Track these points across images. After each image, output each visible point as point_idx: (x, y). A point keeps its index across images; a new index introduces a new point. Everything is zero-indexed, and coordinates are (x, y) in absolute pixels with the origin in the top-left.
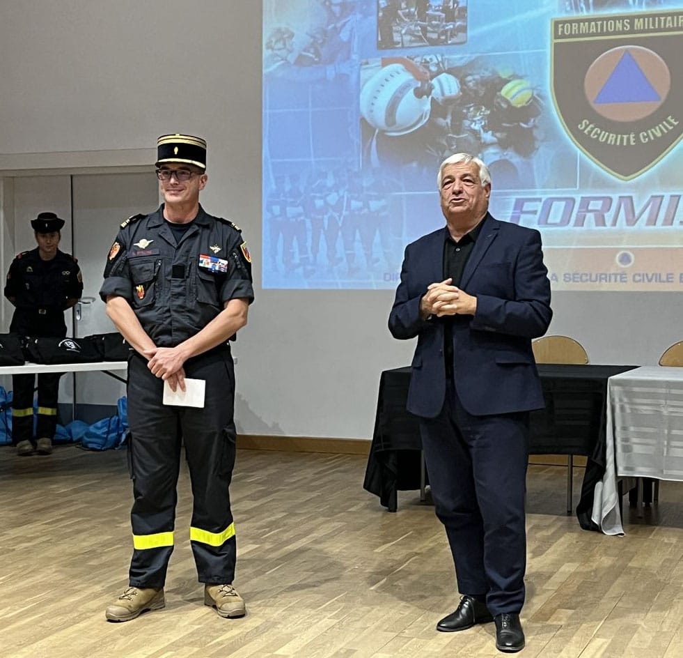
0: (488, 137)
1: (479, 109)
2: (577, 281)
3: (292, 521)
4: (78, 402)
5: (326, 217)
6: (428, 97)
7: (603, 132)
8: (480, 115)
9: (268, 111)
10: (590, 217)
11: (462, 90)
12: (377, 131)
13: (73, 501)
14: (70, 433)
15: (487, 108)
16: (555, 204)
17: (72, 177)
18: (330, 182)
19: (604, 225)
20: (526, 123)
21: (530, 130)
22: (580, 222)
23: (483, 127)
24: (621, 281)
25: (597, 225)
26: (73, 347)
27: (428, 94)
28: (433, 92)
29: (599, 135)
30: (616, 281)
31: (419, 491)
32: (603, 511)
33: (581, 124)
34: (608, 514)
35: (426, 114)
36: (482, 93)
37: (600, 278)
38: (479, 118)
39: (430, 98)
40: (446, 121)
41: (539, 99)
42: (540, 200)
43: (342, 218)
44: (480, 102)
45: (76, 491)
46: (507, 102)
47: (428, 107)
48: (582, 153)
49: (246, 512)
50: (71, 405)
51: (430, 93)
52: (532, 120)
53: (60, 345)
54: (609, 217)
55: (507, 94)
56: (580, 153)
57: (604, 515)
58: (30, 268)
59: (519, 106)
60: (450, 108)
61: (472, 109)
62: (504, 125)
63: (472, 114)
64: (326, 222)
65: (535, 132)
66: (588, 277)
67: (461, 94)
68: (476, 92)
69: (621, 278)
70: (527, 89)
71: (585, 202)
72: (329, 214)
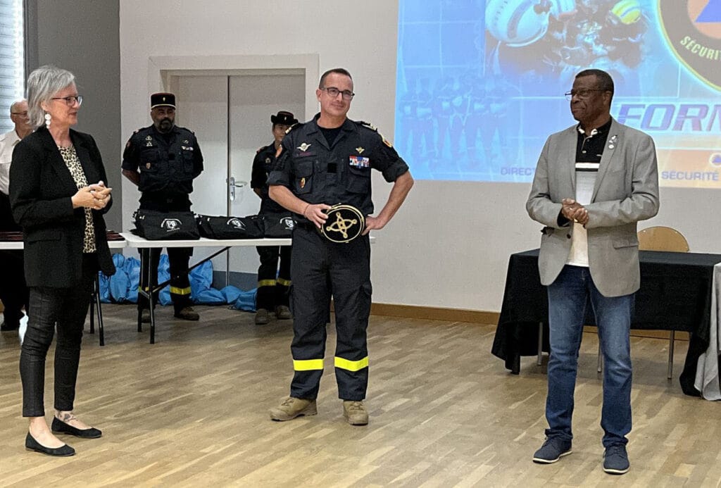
0: (599, 49)
1: (591, 24)
2: (674, 179)
3: (431, 378)
4: (231, 270)
5: (451, 117)
6: (547, 13)
7: (703, 48)
8: (592, 30)
9: (403, 23)
10: (688, 122)
11: (577, 8)
12: (500, 42)
13: (241, 355)
14: (225, 295)
15: (599, 24)
16: (657, 110)
17: (229, 77)
18: (456, 86)
19: (700, 129)
20: (634, 37)
21: (637, 45)
22: (679, 126)
23: (595, 41)
24: (713, 179)
25: (694, 130)
26: (239, 225)
27: (547, 10)
28: (551, 8)
29: (699, 50)
30: (709, 179)
31: (536, 356)
32: (705, 380)
33: (684, 40)
34: (710, 383)
35: (544, 28)
36: (595, 11)
37: (695, 176)
38: (592, 32)
39: (549, 13)
40: (561, 35)
41: (646, 17)
42: (643, 106)
43: (466, 118)
44: (592, 19)
45: (242, 347)
46: (617, 19)
47: (546, 22)
48: (683, 67)
49: (390, 370)
50: (225, 272)
51: (549, 10)
52: (640, 35)
53: (228, 223)
54: (705, 122)
55: (617, 12)
56: (682, 65)
57: (706, 383)
58: (268, 159)
59: (628, 23)
60: (566, 23)
61: (585, 25)
62: (614, 39)
63: (586, 29)
64: (451, 122)
65: (642, 47)
66: (684, 176)
67: (576, 11)
68: (590, 10)
69: (713, 177)
70: (637, 7)
71: (684, 109)
72: (454, 115)
